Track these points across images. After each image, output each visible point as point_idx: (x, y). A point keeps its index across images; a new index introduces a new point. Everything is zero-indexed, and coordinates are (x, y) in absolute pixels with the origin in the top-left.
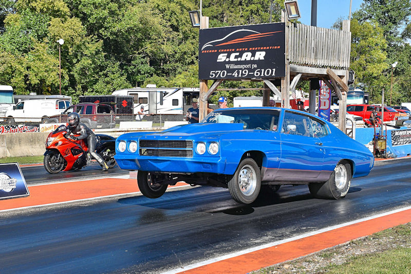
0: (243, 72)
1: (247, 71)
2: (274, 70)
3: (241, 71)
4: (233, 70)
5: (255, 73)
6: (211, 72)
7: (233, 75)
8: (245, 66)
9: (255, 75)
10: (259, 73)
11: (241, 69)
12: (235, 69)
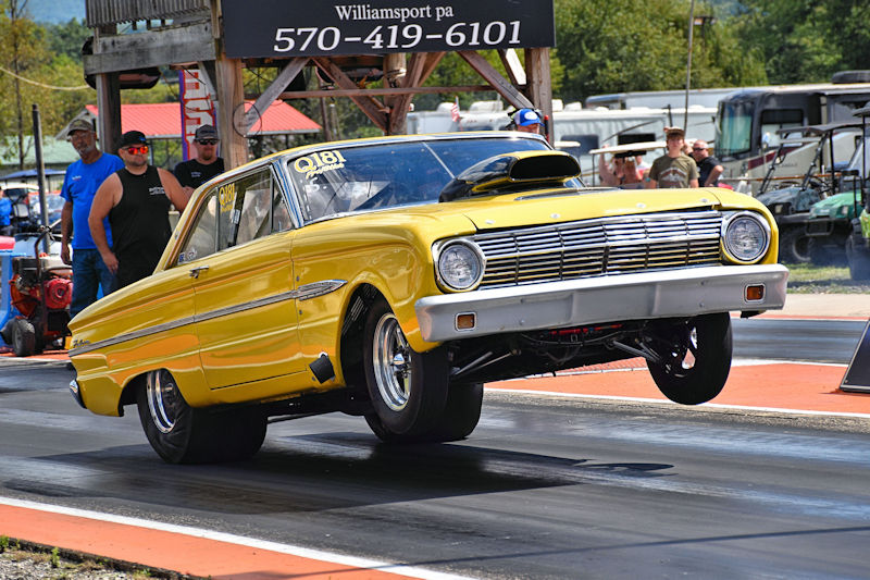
0: (405, 33)
1: (419, 29)
2: (517, 24)
3: (394, 29)
4: (365, 27)
5: (449, 34)
6: (280, 31)
7: (367, 41)
8: (410, 13)
9: (449, 41)
10: (463, 37)
11: (396, 22)
12: (374, 24)
